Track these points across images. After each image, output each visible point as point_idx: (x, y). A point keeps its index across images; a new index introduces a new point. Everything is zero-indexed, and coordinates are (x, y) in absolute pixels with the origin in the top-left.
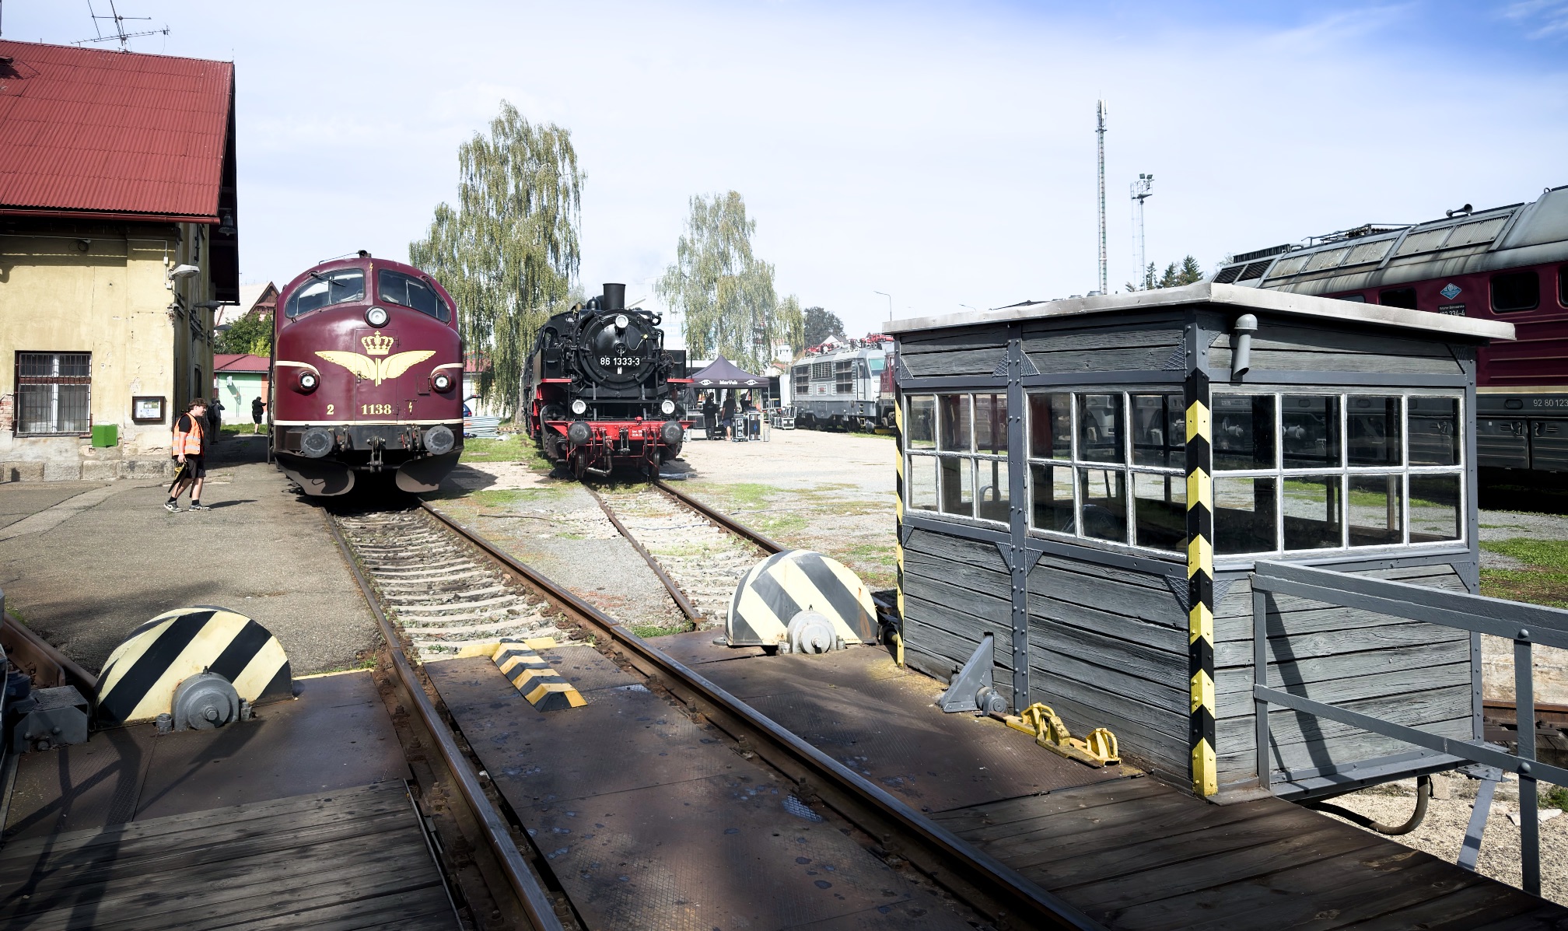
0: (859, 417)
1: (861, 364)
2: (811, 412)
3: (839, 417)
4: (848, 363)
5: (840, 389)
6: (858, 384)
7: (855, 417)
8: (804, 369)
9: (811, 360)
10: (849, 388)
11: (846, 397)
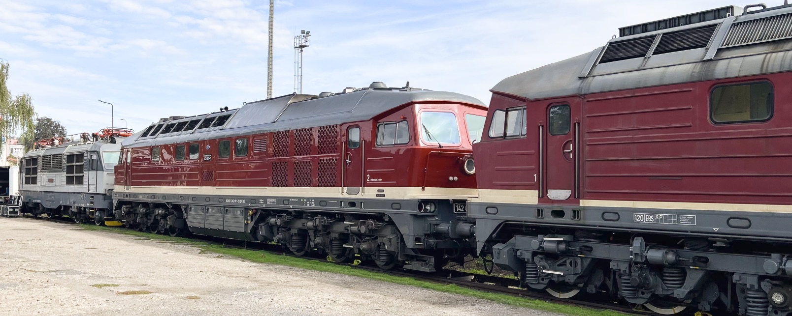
0: (90, 209)
1: (94, 158)
2: (39, 201)
3: (67, 208)
4: (80, 156)
5: (70, 181)
6: (89, 176)
7: (85, 208)
8: (34, 160)
9: (41, 153)
10: (80, 180)
11: (75, 188)
